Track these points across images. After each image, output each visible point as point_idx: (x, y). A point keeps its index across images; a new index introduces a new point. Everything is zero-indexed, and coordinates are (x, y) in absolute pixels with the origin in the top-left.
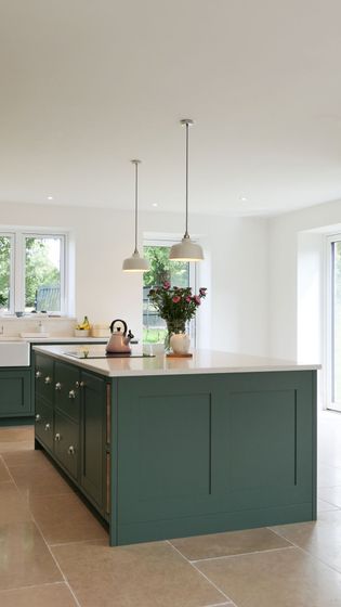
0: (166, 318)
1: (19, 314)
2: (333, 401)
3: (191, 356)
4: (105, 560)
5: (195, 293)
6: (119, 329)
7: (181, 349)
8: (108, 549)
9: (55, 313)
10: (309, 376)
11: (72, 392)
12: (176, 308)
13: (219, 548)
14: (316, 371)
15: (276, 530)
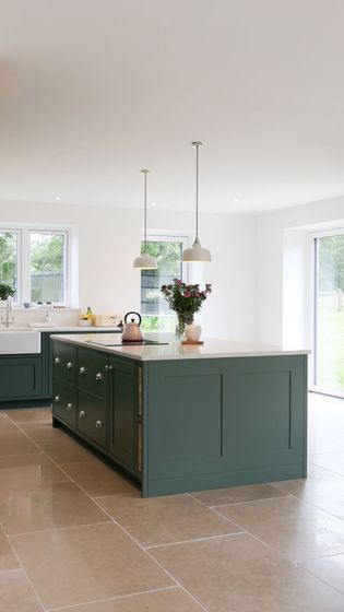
0: (177, 310)
1: (26, 306)
2: (315, 384)
3: (202, 343)
4: (141, 507)
5: (202, 289)
6: (133, 320)
7: (194, 338)
8: (140, 499)
9: (59, 304)
10: (301, 360)
11: (99, 375)
12: (186, 302)
13: (231, 498)
14: (306, 356)
15: (275, 485)
